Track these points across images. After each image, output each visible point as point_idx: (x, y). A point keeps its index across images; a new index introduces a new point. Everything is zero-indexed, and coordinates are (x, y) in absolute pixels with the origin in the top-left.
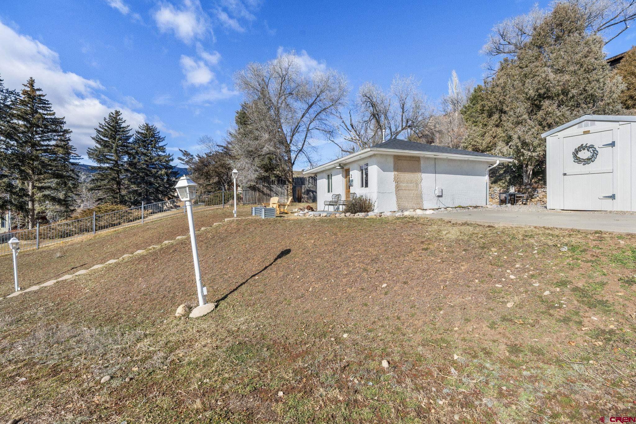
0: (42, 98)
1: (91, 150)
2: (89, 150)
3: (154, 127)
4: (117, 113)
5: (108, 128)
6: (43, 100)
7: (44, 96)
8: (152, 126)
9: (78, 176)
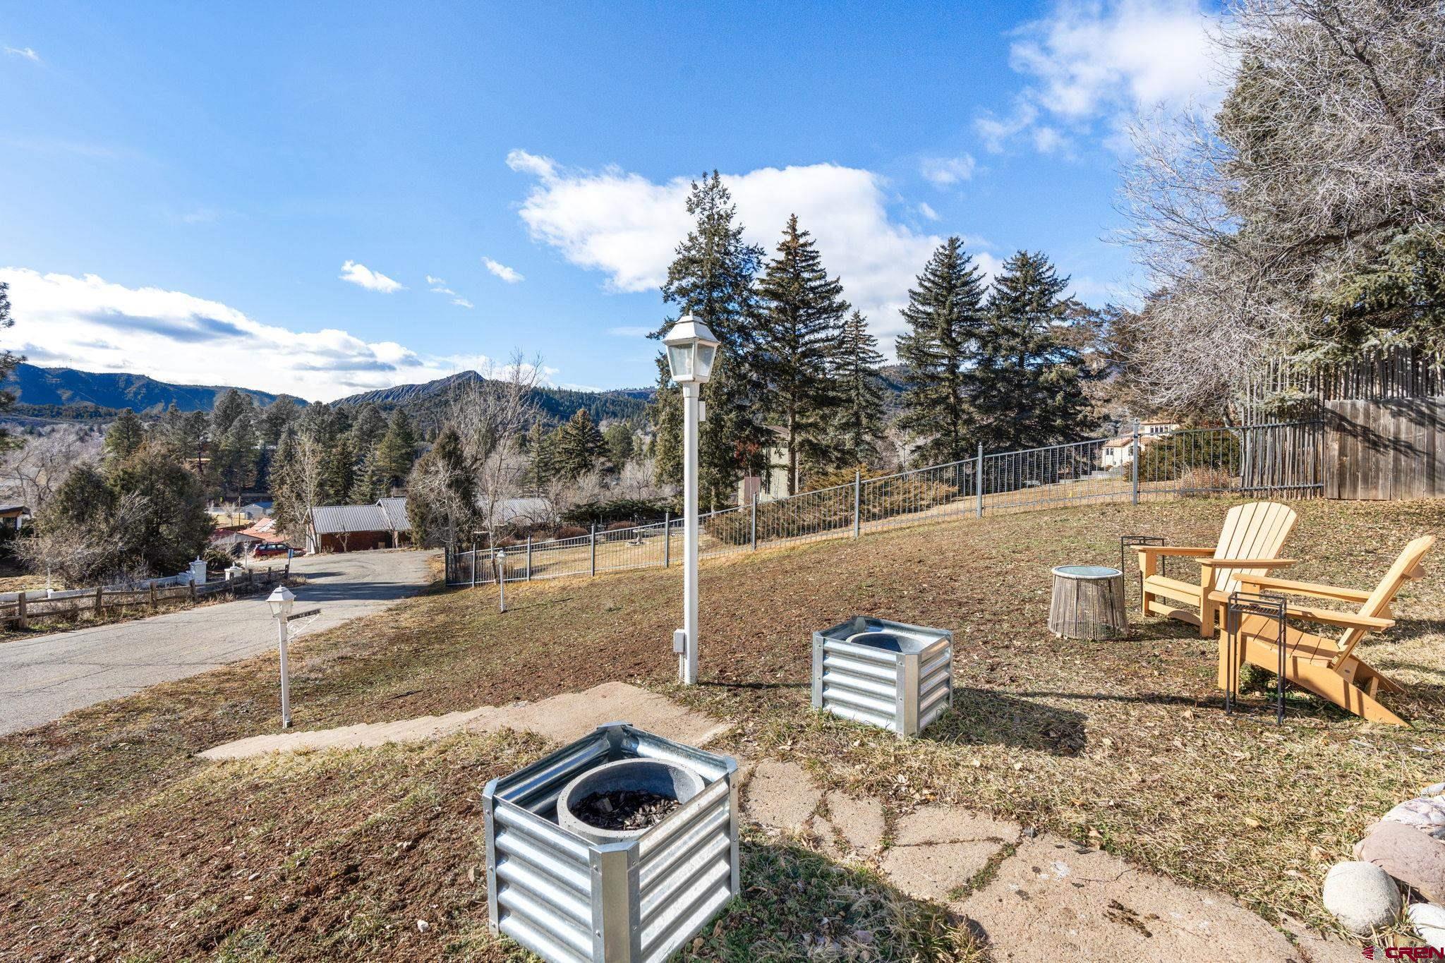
0: (809, 249)
1: (903, 338)
2: (900, 340)
3: (1040, 257)
4: (953, 243)
5: (933, 282)
6: (811, 252)
7: (811, 244)
8: (1036, 256)
9: (879, 398)
